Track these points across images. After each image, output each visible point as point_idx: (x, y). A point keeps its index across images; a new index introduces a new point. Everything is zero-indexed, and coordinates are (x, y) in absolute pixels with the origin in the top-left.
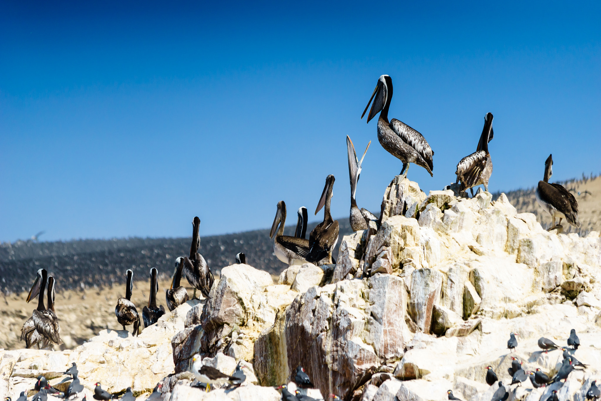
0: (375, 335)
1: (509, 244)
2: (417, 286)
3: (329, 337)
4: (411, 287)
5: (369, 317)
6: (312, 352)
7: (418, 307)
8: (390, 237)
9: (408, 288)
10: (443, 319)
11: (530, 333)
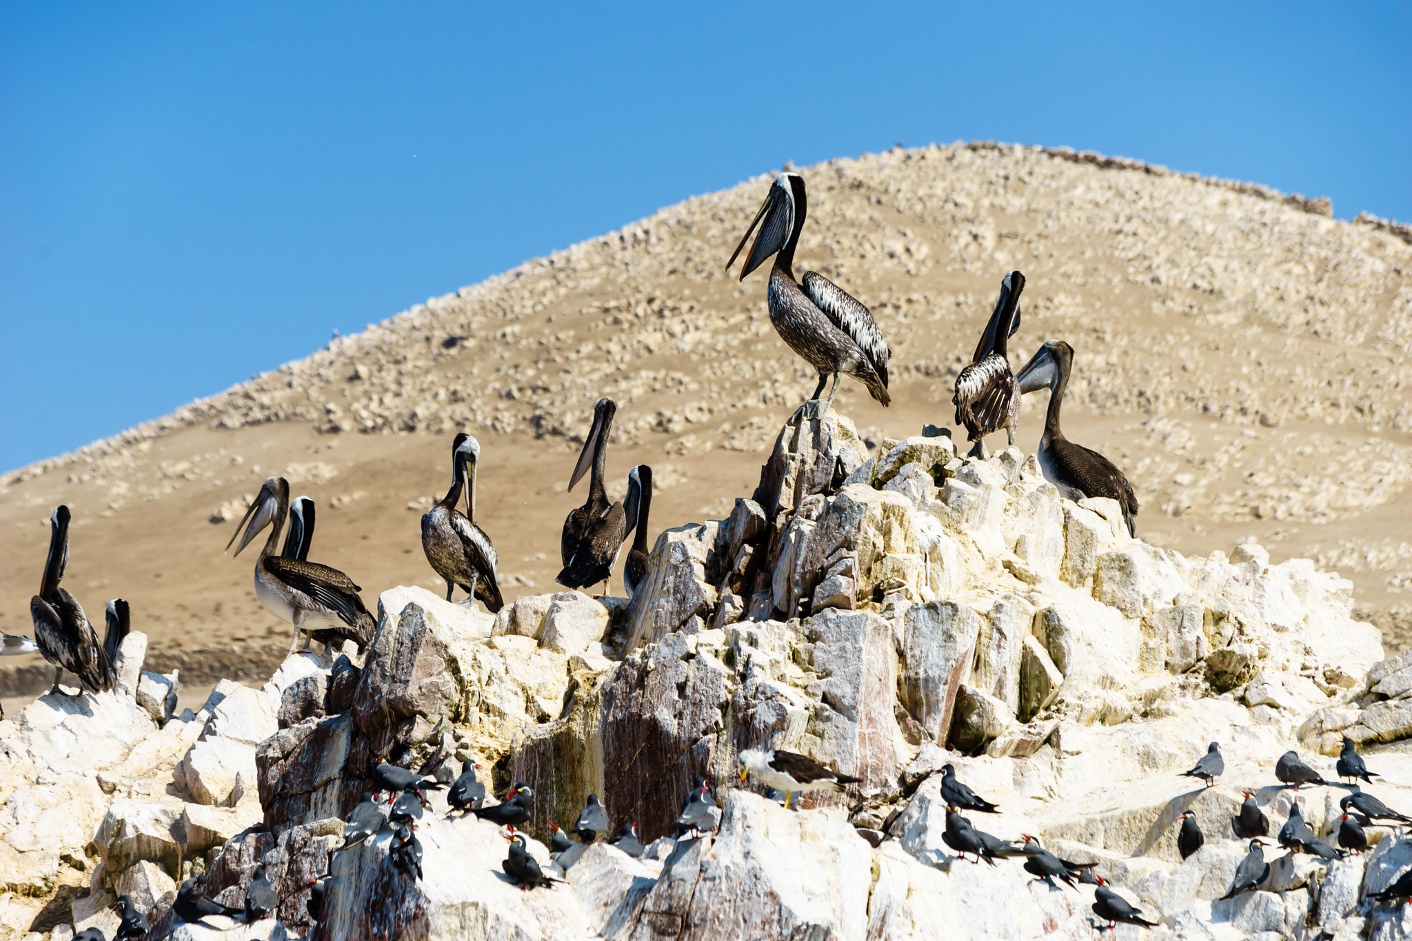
0: (839, 745)
1: (1069, 564)
2: (921, 640)
3: (725, 745)
4: (905, 641)
5: (819, 704)
6: (678, 779)
7: (926, 687)
8: (859, 529)
9: (899, 644)
10: (980, 715)
11: (1170, 756)
